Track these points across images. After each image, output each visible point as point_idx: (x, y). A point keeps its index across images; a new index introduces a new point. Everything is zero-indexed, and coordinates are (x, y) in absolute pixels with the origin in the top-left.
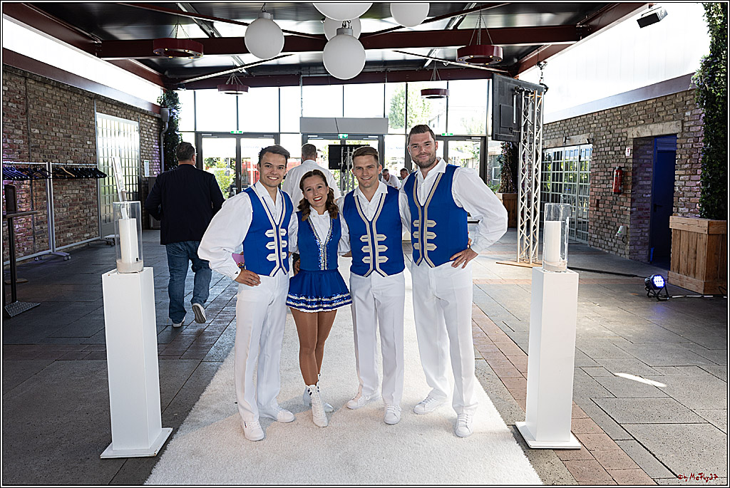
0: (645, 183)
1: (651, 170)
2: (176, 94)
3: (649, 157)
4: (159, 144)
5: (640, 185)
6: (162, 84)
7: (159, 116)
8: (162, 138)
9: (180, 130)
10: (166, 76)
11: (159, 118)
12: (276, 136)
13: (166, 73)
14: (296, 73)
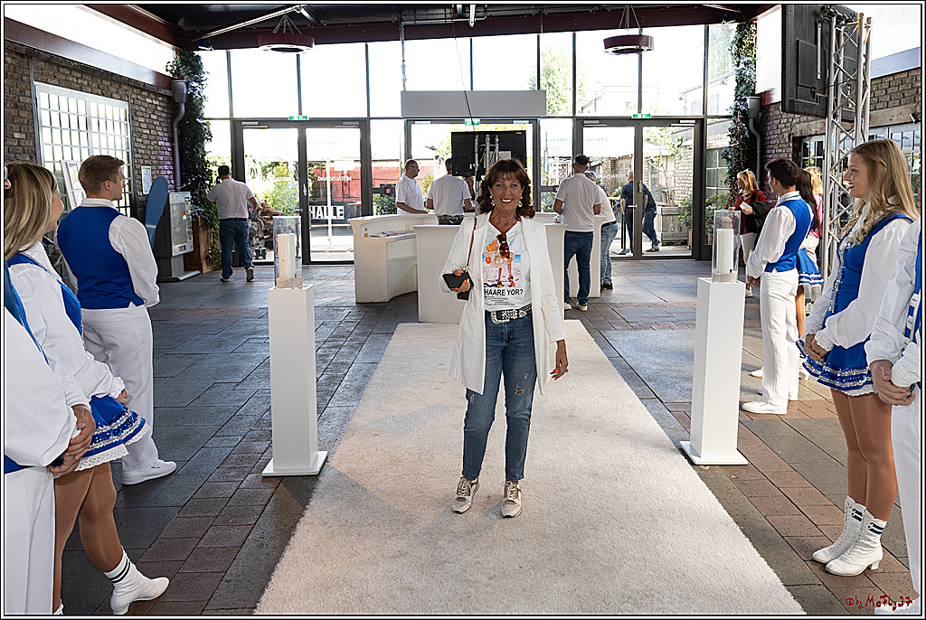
2: (199, 57)
4: (171, 140)
6: (171, 40)
7: (168, 93)
8: (176, 129)
9: (205, 116)
10: (180, 28)
11: (167, 96)
12: (363, 124)
13: (181, 22)
14: (394, 18)
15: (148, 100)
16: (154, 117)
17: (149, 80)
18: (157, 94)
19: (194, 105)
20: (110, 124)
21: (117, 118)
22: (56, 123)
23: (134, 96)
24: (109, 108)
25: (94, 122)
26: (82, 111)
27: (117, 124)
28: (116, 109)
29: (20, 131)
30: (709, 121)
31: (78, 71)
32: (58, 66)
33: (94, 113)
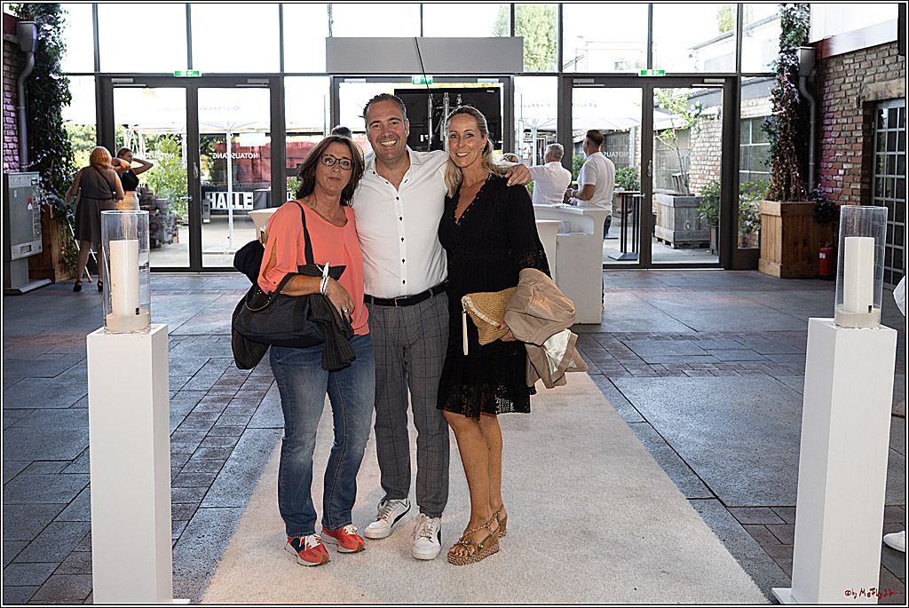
4: (15, 102)
7: (12, 39)
8: (21, 88)
9: (64, 69)
11: (11, 43)
19: (47, 56)
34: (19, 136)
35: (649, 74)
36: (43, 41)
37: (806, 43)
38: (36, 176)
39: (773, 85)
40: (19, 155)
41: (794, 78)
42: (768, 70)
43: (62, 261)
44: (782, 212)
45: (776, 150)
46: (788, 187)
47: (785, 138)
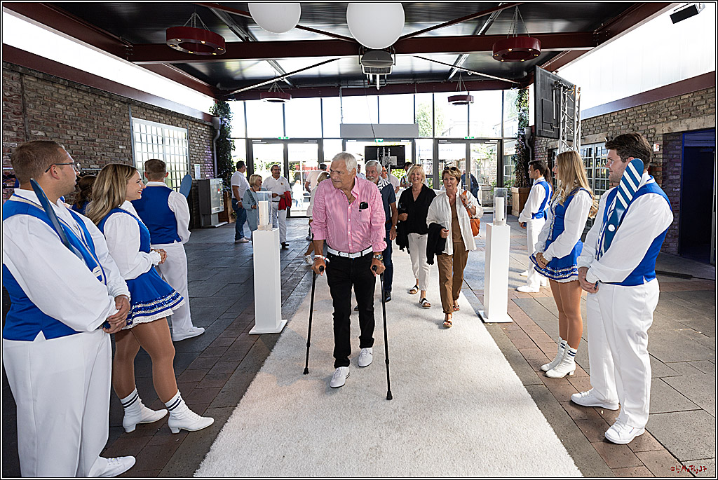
0: (674, 177)
1: (679, 165)
2: (228, 105)
3: (678, 152)
4: (212, 150)
5: (670, 180)
6: (213, 95)
7: (210, 124)
8: (215, 144)
9: (231, 137)
10: (218, 89)
11: (210, 126)
12: (320, 141)
13: (218, 85)
14: (336, 85)
15: (199, 128)
16: (202, 137)
17: (199, 117)
18: (204, 125)
19: (225, 131)
20: (176, 141)
21: (180, 138)
22: (144, 140)
23: (190, 126)
24: (176, 132)
25: (167, 140)
26: (160, 134)
27: (180, 141)
28: (180, 133)
29: (123, 145)
30: (505, 141)
31: (158, 112)
32: (146, 109)
33: (167, 135)
34: (214, 164)
35: (468, 138)
36: (224, 125)
37: (528, 126)
38: (221, 180)
39: (516, 142)
40: (214, 171)
41: (523, 140)
42: (514, 137)
43: (232, 214)
44: (519, 191)
45: (517, 168)
46: (522, 182)
47: (520, 163)
